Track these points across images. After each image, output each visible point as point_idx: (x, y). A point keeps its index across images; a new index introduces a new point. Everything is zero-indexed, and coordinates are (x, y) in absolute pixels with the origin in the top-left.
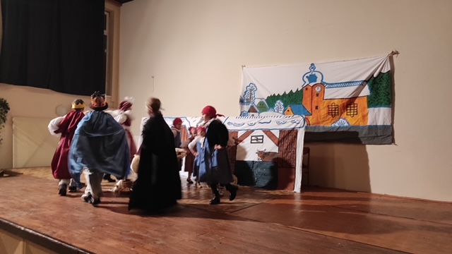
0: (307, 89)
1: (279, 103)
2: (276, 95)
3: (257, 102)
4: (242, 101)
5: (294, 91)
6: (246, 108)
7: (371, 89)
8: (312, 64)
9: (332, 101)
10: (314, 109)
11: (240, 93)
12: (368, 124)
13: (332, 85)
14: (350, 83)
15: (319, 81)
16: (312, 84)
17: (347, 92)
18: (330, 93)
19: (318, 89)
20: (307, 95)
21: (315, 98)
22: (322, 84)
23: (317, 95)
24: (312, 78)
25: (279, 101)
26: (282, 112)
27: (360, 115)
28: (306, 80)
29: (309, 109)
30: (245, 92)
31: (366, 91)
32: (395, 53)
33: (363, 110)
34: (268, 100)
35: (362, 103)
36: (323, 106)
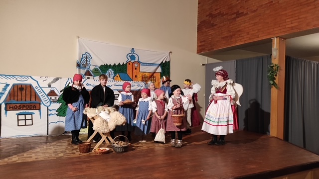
0: (129, 64)
1: (110, 71)
2: (108, 65)
3: (92, 68)
4: (78, 65)
5: (121, 64)
6: (83, 72)
7: (163, 70)
8: (133, 49)
9: (145, 73)
10: (134, 76)
11: (77, 58)
13: (144, 64)
14: (152, 64)
15: (136, 60)
16: (132, 61)
17: (151, 69)
18: (143, 69)
19: (136, 65)
20: (129, 68)
21: (135, 71)
22: (138, 62)
23: (136, 69)
24: (133, 57)
25: (110, 69)
26: (112, 77)
27: (157, 83)
28: (129, 58)
29: (131, 77)
30: (81, 59)
31: (159, 70)
32: (171, 52)
33: (158, 80)
34: (101, 67)
35: (158, 76)
36: (140, 76)
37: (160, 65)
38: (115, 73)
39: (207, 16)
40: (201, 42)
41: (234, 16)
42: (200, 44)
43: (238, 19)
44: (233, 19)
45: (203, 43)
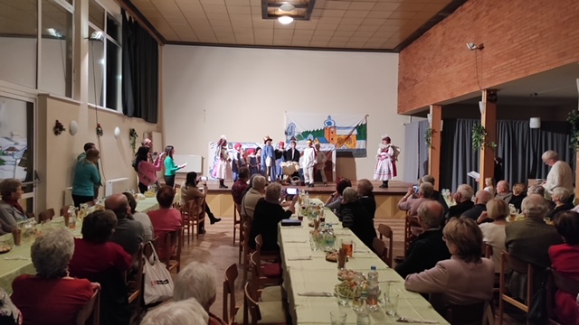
0: (326, 129)
2: (309, 131)
3: (296, 134)
4: (286, 133)
5: (320, 130)
6: (289, 138)
7: (358, 131)
8: (330, 116)
9: (340, 136)
10: (331, 139)
11: (285, 128)
12: (357, 148)
13: (340, 128)
14: (348, 128)
15: (333, 125)
16: (329, 127)
17: (347, 132)
18: (339, 132)
19: (332, 130)
20: (326, 132)
21: (331, 134)
22: (335, 127)
24: (329, 123)
25: (310, 135)
27: (352, 144)
28: (326, 124)
30: (288, 128)
31: (355, 132)
32: (367, 116)
33: (354, 141)
34: (303, 133)
35: (354, 138)
36: (336, 139)
37: (356, 128)
38: (314, 137)
39: (402, 78)
41: (414, 82)
42: (399, 105)
44: (413, 85)
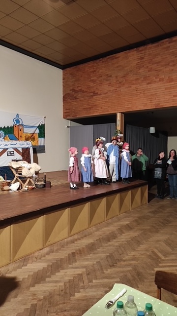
0: (15, 126)
1: (1, 132)
5: (10, 127)
7: (40, 131)
8: (18, 114)
9: (27, 134)
10: (20, 137)
12: (39, 145)
13: (26, 126)
14: (32, 127)
15: (21, 124)
16: (18, 124)
17: (32, 131)
18: (26, 130)
19: (20, 127)
20: (16, 129)
21: (20, 132)
22: (22, 125)
23: (20, 130)
24: (18, 121)
26: (3, 137)
27: (36, 141)
28: (15, 122)
29: (17, 137)
31: (38, 131)
32: (45, 117)
33: (37, 139)
35: (36, 136)
36: (24, 136)
37: (38, 127)
38: (5, 134)
39: (71, 90)
40: (66, 110)
41: (92, 94)
42: (66, 111)
43: (94, 97)
44: (91, 96)
45: (67, 111)
